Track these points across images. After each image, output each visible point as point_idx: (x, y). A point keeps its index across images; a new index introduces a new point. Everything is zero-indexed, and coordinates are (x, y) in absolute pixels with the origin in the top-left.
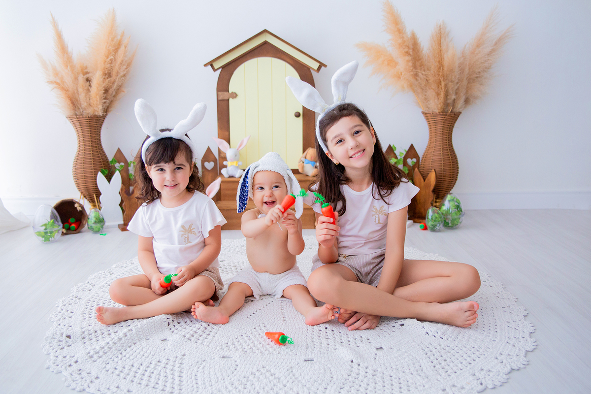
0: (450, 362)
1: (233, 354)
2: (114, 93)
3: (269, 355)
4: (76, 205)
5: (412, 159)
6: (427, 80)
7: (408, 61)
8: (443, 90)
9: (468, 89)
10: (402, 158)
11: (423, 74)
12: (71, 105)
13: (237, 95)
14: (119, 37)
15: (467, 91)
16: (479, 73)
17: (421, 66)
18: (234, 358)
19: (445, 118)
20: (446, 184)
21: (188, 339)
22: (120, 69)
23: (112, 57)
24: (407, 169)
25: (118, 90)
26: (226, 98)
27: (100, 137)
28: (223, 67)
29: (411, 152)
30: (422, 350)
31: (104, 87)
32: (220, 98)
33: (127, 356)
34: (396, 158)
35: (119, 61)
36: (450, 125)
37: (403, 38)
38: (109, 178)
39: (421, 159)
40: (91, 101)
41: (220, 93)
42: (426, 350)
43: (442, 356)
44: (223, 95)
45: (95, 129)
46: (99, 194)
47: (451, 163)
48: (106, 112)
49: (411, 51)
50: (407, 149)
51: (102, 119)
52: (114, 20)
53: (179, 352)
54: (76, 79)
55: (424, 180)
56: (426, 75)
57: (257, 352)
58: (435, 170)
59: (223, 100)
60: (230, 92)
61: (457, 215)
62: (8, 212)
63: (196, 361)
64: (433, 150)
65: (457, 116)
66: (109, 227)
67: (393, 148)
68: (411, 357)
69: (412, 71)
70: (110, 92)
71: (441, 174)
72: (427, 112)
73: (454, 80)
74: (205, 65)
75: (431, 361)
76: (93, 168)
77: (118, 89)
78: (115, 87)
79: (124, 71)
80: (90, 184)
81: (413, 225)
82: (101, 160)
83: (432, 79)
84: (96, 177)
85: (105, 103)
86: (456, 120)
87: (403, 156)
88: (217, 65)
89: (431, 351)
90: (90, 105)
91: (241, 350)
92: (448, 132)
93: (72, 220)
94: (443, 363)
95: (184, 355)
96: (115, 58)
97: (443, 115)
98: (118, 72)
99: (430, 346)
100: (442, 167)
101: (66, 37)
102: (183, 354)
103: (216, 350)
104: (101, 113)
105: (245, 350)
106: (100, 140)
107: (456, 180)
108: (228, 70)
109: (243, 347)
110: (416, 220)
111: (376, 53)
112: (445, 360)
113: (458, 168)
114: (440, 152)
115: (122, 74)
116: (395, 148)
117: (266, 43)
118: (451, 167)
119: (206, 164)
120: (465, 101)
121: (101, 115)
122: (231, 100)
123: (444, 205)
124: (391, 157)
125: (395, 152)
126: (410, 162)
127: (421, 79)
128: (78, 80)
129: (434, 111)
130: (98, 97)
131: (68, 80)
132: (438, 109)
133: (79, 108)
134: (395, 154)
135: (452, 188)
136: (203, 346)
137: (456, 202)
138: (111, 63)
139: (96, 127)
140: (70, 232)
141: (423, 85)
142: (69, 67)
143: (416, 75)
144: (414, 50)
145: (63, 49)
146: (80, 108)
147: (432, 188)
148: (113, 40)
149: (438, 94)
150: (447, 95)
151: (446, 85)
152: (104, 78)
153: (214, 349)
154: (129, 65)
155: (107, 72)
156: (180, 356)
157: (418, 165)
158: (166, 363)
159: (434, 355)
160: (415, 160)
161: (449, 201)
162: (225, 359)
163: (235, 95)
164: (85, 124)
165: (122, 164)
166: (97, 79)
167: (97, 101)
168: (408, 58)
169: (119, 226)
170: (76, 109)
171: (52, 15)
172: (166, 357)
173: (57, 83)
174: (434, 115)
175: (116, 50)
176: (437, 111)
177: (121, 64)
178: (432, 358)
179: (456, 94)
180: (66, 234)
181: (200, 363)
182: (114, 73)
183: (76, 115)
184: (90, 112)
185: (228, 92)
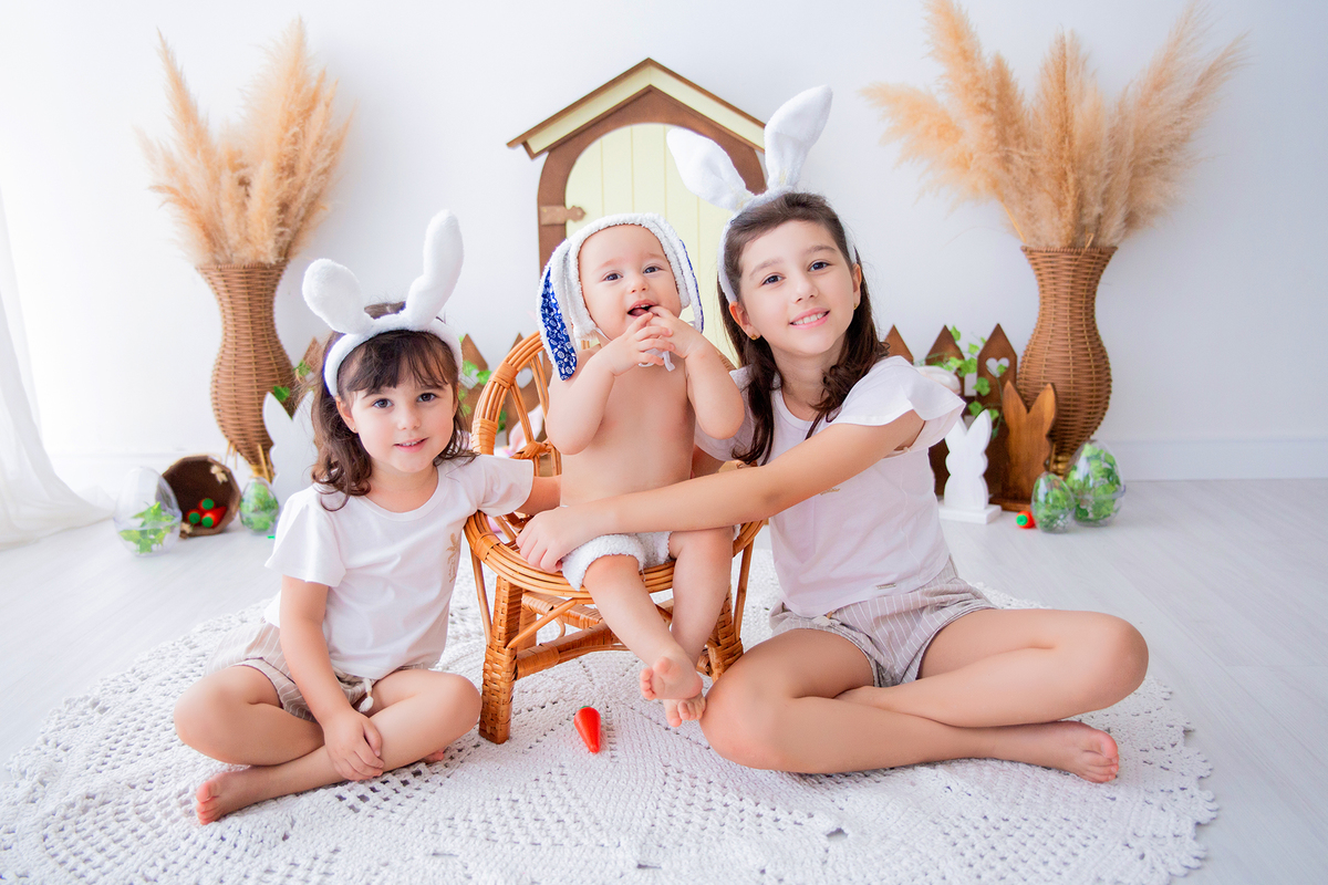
0: (1016, 862)
1: (462, 847)
2: (302, 212)
3: (551, 850)
4: (214, 470)
5: (998, 360)
6: (1032, 170)
7: (987, 126)
8: (1072, 193)
9: (1133, 190)
10: (976, 359)
11: (1022, 157)
12: (205, 240)
13: (583, 213)
14: (314, 84)
15: (1130, 195)
16: (1161, 151)
17: (1017, 137)
18: (461, 857)
19: (1076, 260)
20: (1081, 417)
21: (351, 807)
22: (314, 155)
23: (296, 129)
24: (986, 383)
25: (312, 205)
26: (559, 220)
27: (271, 314)
28: (552, 149)
29: (997, 342)
30: (942, 836)
31: (278, 198)
32: (546, 221)
33: (182, 861)
34: (961, 357)
35: (312, 137)
36: (1088, 277)
37: (974, 70)
38: (290, 407)
39: (1019, 360)
40: (250, 230)
41: (545, 209)
42: (954, 833)
43: (993, 848)
44: (555, 214)
45: (261, 295)
46: (267, 444)
47: (1093, 370)
48: (286, 256)
49: (993, 104)
50: (987, 336)
51: (276, 272)
52: (300, 44)
53: (323, 844)
54: (216, 180)
55: (1028, 410)
56: (1030, 158)
57: (522, 840)
58: (1053, 385)
59: (553, 225)
60: (569, 205)
61: (1106, 491)
62: (64, 484)
63: (365, 867)
64: (1049, 339)
65: (1105, 257)
67: (953, 334)
68: (916, 856)
69: (996, 149)
70: (294, 208)
71: (1069, 394)
72: (1033, 247)
73: (1097, 168)
74: (511, 144)
75: (967, 862)
76: (255, 384)
77: (312, 203)
78: (303, 197)
79: (325, 160)
80: (248, 420)
81: (1001, 515)
82: (275, 366)
83: (1044, 168)
84: (261, 404)
85: (282, 234)
86: (1104, 266)
87: (977, 353)
88: (538, 143)
89: (966, 836)
90: (248, 240)
91: (482, 835)
92: (1085, 294)
93: (207, 504)
94: (999, 866)
95: (336, 851)
96: (304, 132)
97: (1072, 254)
98: (311, 163)
99: (962, 823)
100: (1072, 378)
101: (195, 86)
102: (332, 847)
103: (421, 837)
104: (271, 258)
105: (494, 837)
106: (272, 320)
107: (1106, 409)
108: (564, 154)
109: (491, 829)
110: (1008, 504)
111: (909, 111)
112: (1003, 859)
113: (1110, 380)
114: (1065, 343)
115: (320, 167)
116: (959, 334)
117: (650, 90)
118: (1091, 379)
120: (1126, 220)
121: (274, 263)
122: (570, 225)
123: (1075, 468)
124: (949, 357)
125: (958, 343)
126: (995, 366)
127: (1018, 169)
128: (220, 183)
129: (1050, 244)
130: (264, 221)
131: (199, 183)
132: (1060, 240)
133: (222, 248)
134: (957, 348)
135: (1096, 428)
136: (387, 824)
137: (1106, 461)
138: (295, 143)
139: (262, 290)
140: (199, 531)
141: (1023, 183)
142: (199, 152)
143: (1006, 160)
144: (1000, 99)
145: (186, 111)
146: (225, 246)
147: (1047, 428)
148: (298, 90)
149: (1060, 204)
150: (1081, 204)
151: (1078, 182)
152: (280, 178)
153: (414, 834)
154: (336, 147)
155: (285, 163)
156: (324, 855)
157: (1011, 374)
158: (285, 873)
159: (973, 846)
160: (1005, 362)
161: (1088, 459)
162: (439, 860)
163: (579, 213)
164: (236, 284)
166: (263, 180)
167: (263, 230)
168: (986, 118)
170: (217, 249)
171: (161, 35)
172: (289, 859)
173: (172, 191)
174: (1051, 255)
175: (307, 113)
176: (1057, 245)
177: (318, 144)
178: (969, 854)
179: (1104, 202)
180: (191, 535)
181: (373, 871)
182: (301, 166)
183: (217, 263)
184: (246, 255)
185: (564, 204)
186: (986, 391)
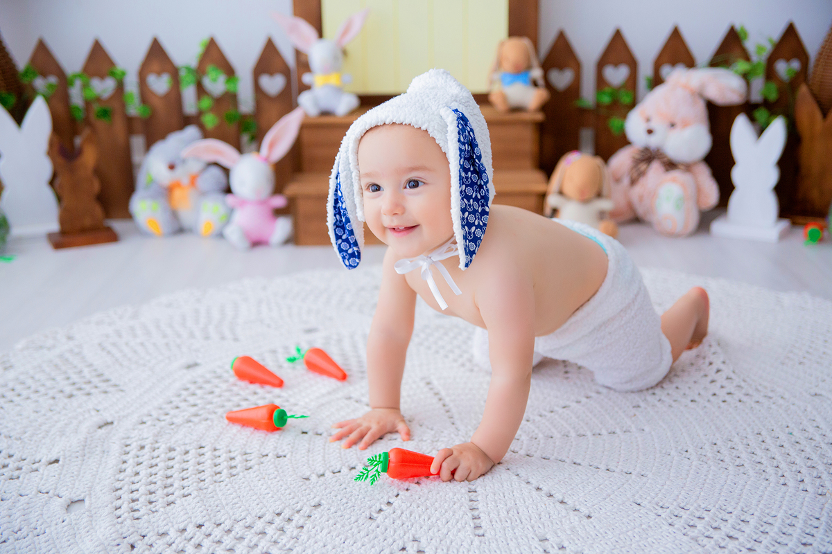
5: (788, 62)
10: (764, 61)
24: (774, 88)
29: (789, 42)
34: (747, 58)
38: (18, 114)
39: (813, 61)
50: (776, 38)
55: (824, 115)
66: (20, 239)
67: (741, 34)
87: (766, 54)
110: (800, 219)
116: (746, 34)
119: (265, 80)
124: (735, 59)
125: (746, 44)
126: (784, 69)
134: (744, 50)
157: (805, 77)
160: (796, 65)
165: (53, 80)
169: (50, 236)
186: (773, 96)
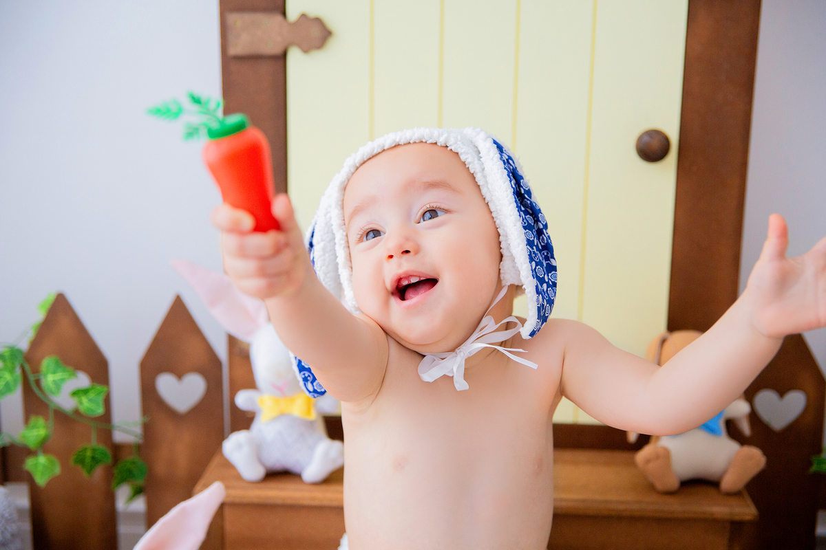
26: (272, 48)
32: (239, 47)
41: (236, 19)
44: (257, 33)
59: (256, 58)
60: (293, 12)
119: (166, 385)
122: (295, 59)
163: (317, 33)
185: (284, 14)
